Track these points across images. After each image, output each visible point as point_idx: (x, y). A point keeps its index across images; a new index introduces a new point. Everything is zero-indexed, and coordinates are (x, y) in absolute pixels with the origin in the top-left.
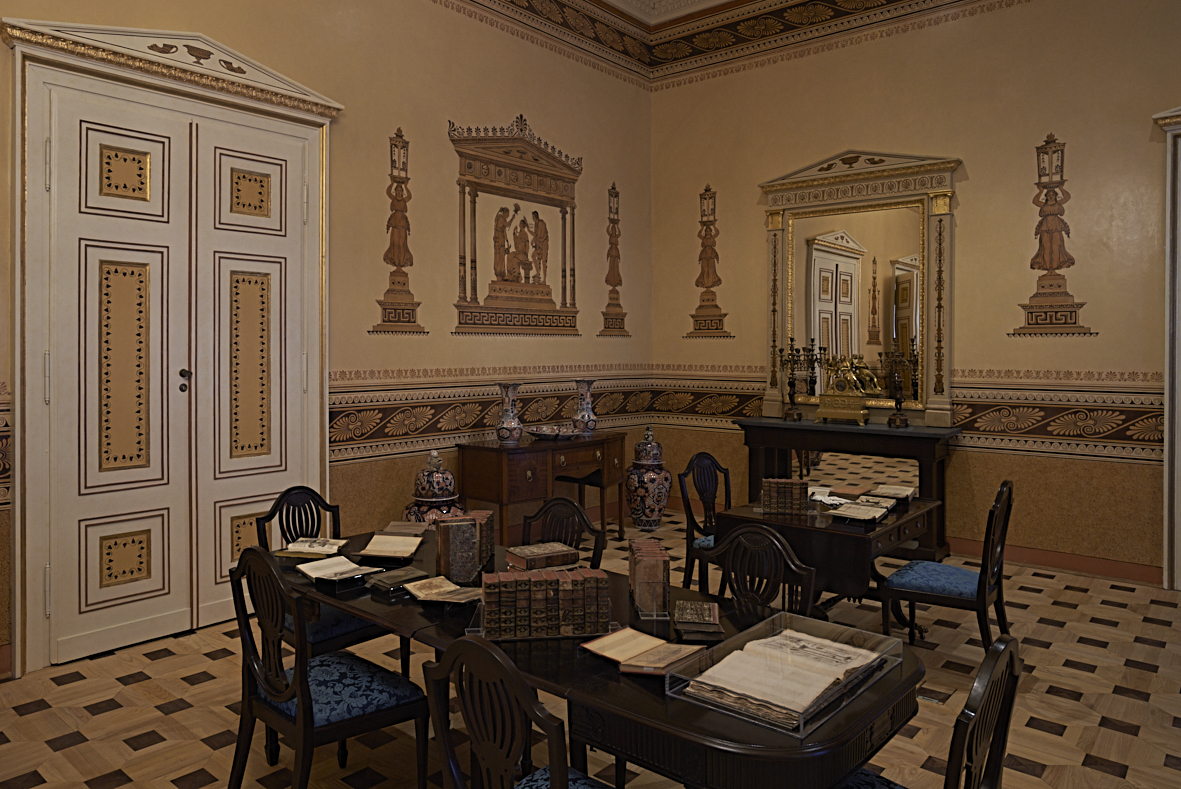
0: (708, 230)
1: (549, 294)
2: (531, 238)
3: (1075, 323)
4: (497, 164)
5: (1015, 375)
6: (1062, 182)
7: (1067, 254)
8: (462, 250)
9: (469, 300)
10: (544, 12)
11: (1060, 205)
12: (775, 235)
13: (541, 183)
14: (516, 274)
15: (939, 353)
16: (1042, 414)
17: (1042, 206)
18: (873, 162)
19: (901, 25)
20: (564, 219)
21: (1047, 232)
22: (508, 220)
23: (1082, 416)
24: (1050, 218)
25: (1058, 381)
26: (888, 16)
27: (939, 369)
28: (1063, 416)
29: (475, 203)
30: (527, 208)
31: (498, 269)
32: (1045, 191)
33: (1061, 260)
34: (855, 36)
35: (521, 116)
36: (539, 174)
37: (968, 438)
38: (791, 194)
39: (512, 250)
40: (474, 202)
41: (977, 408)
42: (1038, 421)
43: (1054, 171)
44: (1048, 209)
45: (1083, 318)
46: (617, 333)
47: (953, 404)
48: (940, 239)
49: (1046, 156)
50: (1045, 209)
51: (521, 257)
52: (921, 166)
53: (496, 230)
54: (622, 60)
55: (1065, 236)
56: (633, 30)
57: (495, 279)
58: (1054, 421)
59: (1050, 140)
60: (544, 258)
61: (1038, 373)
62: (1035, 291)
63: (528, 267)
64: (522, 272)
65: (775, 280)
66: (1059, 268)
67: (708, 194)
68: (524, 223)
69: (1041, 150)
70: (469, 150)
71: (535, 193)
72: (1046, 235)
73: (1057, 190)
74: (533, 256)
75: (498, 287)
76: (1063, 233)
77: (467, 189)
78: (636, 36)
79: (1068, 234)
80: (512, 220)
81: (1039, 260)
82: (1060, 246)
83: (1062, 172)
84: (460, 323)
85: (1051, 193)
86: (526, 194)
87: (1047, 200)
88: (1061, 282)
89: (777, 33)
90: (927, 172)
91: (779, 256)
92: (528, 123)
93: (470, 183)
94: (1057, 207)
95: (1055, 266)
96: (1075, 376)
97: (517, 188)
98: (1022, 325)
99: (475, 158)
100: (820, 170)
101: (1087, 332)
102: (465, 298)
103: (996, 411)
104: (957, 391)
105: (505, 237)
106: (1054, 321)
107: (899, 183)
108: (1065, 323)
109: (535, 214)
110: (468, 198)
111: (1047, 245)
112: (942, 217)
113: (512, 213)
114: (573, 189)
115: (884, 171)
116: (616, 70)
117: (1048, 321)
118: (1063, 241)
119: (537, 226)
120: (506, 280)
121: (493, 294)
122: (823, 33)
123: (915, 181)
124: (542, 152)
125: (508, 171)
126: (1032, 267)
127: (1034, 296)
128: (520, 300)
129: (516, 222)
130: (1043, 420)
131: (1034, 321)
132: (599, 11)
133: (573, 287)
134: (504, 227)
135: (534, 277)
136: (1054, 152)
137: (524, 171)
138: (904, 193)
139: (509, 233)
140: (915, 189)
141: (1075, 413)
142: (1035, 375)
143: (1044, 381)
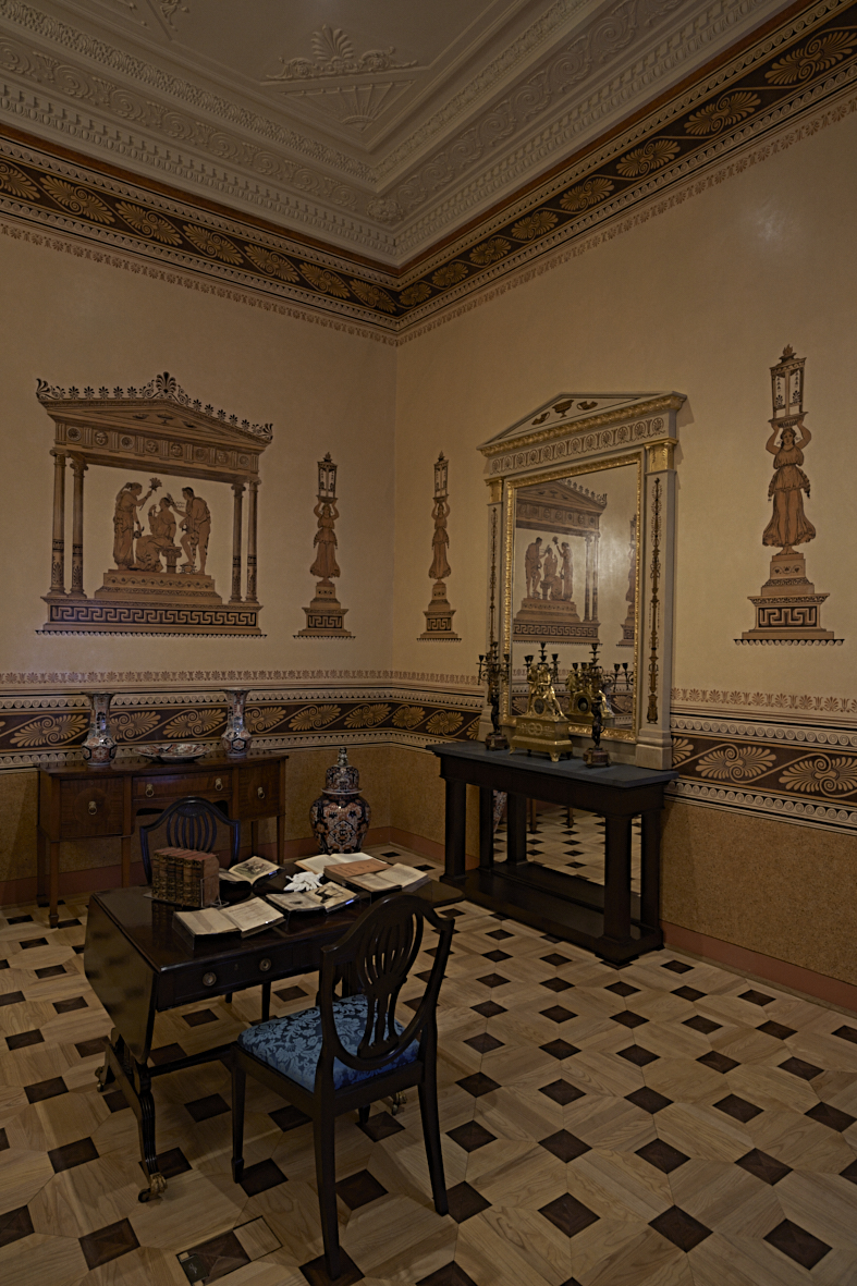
0: (441, 506)
1: (211, 584)
2: (179, 519)
3: (815, 625)
4: (121, 431)
5: (743, 699)
6: (800, 417)
7: (806, 522)
8: (58, 533)
9: (68, 591)
10: (211, 251)
11: (799, 449)
12: (495, 510)
13: (197, 454)
14: (153, 562)
15: (654, 664)
16: (773, 757)
17: (778, 453)
18: (585, 406)
19: (623, 221)
20: (239, 497)
21: (782, 490)
22: (139, 498)
23: (822, 764)
24: (787, 470)
25: (793, 711)
26: (611, 211)
27: (653, 688)
28: (798, 763)
29: (82, 477)
30: (173, 485)
31: (121, 556)
32: (781, 430)
33: (800, 531)
34: (578, 245)
35: (166, 375)
36: (194, 443)
37: (688, 787)
38: (508, 458)
39: (147, 532)
40: (80, 478)
41: (700, 744)
42: (769, 768)
43: (791, 401)
44: (785, 457)
45: (826, 617)
46: (331, 633)
47: (672, 737)
48: (657, 507)
49: (782, 380)
50: (781, 457)
51: (163, 542)
52: (635, 406)
53: (118, 509)
54: (348, 308)
55: (804, 495)
56: (366, 273)
57: (115, 567)
58: (787, 769)
59: (788, 356)
60: (202, 543)
61: (769, 697)
62: (767, 578)
63: (173, 553)
64: (163, 560)
65: (493, 568)
66: (796, 543)
67: (442, 464)
68: (167, 501)
69: (776, 372)
70: (76, 414)
71: (191, 466)
72: (781, 494)
73: (795, 428)
74: (182, 541)
75: (120, 577)
76: (802, 490)
77: (69, 461)
78: (372, 280)
79: (808, 492)
80: (146, 498)
81: (773, 531)
82: (798, 510)
83: (801, 401)
84: (52, 620)
85: (788, 433)
86: (173, 467)
87: (783, 444)
88: (797, 563)
89: (505, 255)
90: (643, 414)
91: (498, 537)
92: (176, 382)
93: (72, 454)
94: (794, 453)
95: (792, 540)
96: (814, 703)
97: (157, 460)
98: (752, 627)
99: (83, 424)
100: (534, 424)
101: (830, 639)
102: (62, 591)
103: (720, 749)
104: (677, 719)
105: (133, 517)
106: (790, 621)
107: (615, 432)
108: (802, 625)
109: (188, 491)
110: (69, 472)
111: (782, 509)
112: (659, 476)
113: (146, 490)
114: (257, 462)
115: (596, 417)
116: (335, 320)
117: (783, 622)
118: (801, 503)
119: (190, 505)
120: (136, 569)
121: (111, 585)
122: (548, 247)
123: (631, 427)
124: (199, 416)
125: (141, 440)
126: (765, 543)
127: (767, 585)
128: (160, 592)
129: (156, 499)
130: (774, 767)
131: (766, 622)
132: (306, 250)
133: (253, 579)
134: (133, 506)
135: (183, 566)
136: (792, 373)
137: (169, 440)
138: (620, 446)
139: (142, 514)
140: (631, 439)
141: (814, 759)
142: (765, 700)
143: (776, 710)
